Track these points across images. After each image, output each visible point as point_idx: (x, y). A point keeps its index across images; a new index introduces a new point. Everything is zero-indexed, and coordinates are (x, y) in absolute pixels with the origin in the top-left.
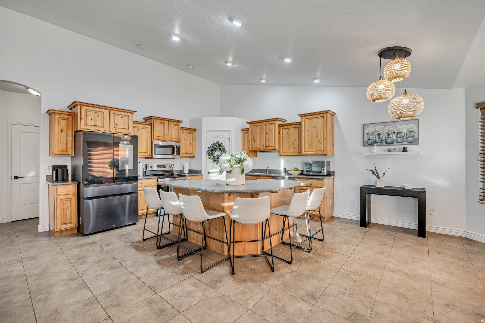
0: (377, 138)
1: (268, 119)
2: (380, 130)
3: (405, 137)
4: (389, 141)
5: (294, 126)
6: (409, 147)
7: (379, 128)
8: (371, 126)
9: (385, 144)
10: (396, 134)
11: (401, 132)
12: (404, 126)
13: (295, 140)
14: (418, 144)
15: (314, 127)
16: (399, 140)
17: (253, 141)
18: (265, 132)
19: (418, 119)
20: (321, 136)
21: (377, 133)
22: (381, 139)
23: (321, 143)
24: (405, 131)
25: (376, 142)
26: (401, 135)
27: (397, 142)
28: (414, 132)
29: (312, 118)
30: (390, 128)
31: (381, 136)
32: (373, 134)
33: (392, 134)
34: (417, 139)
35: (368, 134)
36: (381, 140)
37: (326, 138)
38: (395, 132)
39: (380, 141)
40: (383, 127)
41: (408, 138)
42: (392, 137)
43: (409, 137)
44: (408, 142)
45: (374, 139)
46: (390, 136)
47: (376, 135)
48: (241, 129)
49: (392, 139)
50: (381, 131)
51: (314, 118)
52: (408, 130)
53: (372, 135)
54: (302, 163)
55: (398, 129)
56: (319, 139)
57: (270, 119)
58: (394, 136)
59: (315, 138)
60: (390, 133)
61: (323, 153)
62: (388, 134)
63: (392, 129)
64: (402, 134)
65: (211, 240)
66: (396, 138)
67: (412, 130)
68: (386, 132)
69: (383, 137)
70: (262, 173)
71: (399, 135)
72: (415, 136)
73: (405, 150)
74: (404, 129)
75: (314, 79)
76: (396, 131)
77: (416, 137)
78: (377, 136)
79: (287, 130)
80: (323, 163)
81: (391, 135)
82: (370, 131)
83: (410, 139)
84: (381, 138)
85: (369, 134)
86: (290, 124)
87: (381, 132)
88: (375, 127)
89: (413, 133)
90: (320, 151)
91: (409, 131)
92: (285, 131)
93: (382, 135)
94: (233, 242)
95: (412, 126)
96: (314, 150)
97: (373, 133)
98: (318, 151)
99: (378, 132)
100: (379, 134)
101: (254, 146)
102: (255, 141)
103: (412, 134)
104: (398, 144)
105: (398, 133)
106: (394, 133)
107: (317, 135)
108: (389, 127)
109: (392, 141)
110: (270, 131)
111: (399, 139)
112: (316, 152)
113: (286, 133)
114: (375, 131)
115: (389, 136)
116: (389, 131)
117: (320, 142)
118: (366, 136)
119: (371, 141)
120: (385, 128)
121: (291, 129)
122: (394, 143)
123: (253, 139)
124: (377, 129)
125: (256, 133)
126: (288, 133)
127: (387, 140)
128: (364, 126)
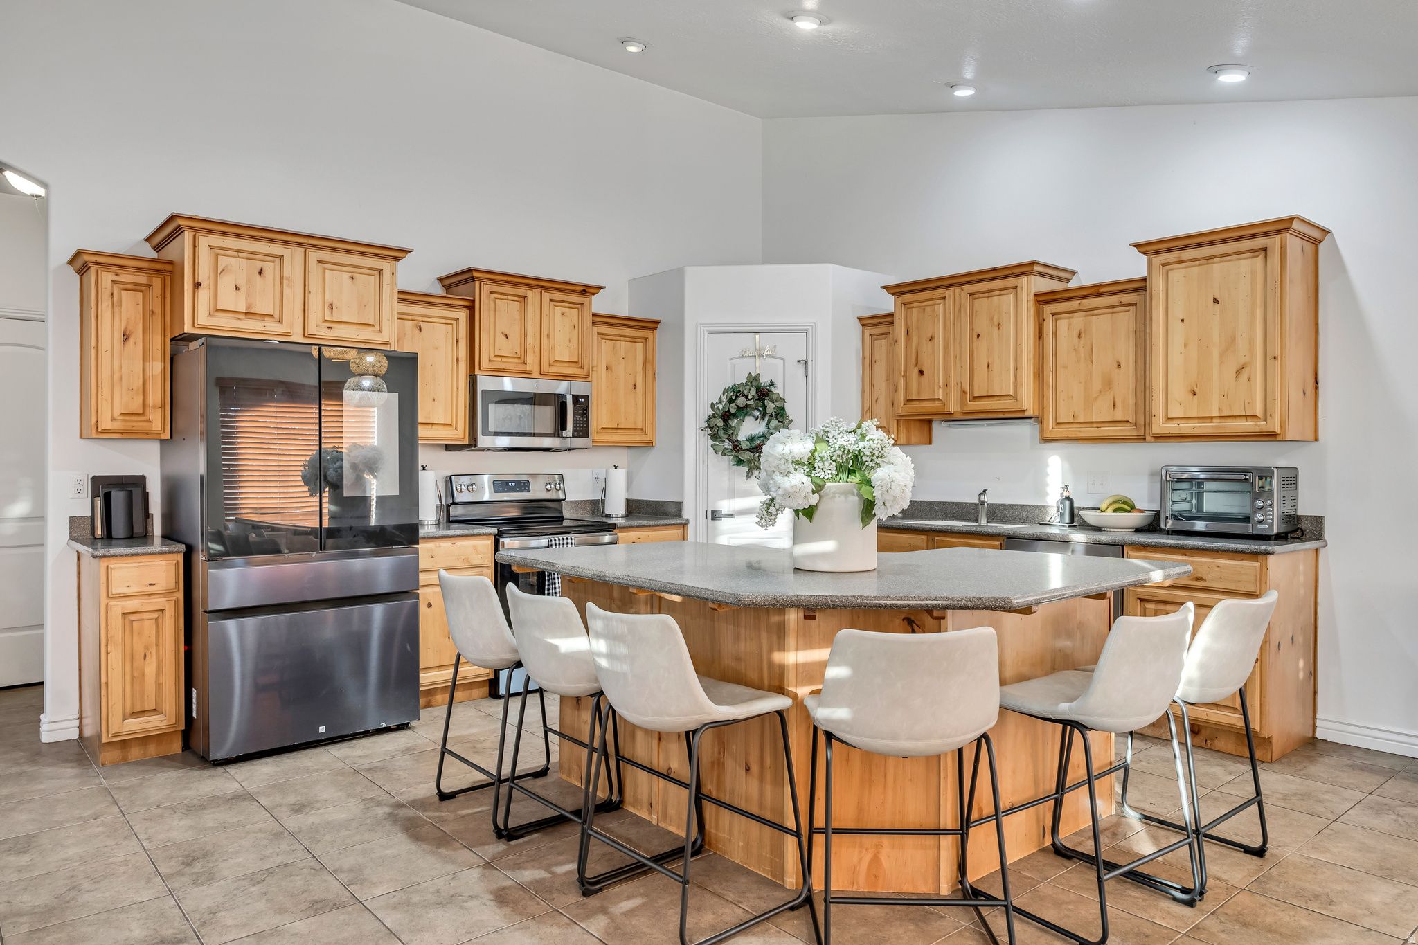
1: (987, 271)
5: (1113, 300)
13: (1119, 366)
15: (1216, 301)
17: (916, 371)
18: (972, 330)
20: (1251, 342)
23: (1249, 380)
29: (1207, 258)
37: (1278, 353)
48: (860, 319)
51: (1215, 257)
56: (1243, 360)
57: (995, 270)
59: (1221, 355)
61: (1262, 426)
65: (725, 814)
70: (957, 518)
75: (1216, 70)
79: (1078, 320)
80: (1261, 478)
86: (1092, 291)
90: (1246, 416)
92: (1070, 324)
94: (825, 831)
96: (1216, 414)
98: (1235, 417)
101: (919, 393)
102: (921, 373)
107: (1233, 340)
110: (996, 323)
112: (1223, 420)
113: (1076, 334)
117: (1245, 372)
121: (1100, 311)
123: (913, 363)
125: (929, 336)
126: (1082, 335)
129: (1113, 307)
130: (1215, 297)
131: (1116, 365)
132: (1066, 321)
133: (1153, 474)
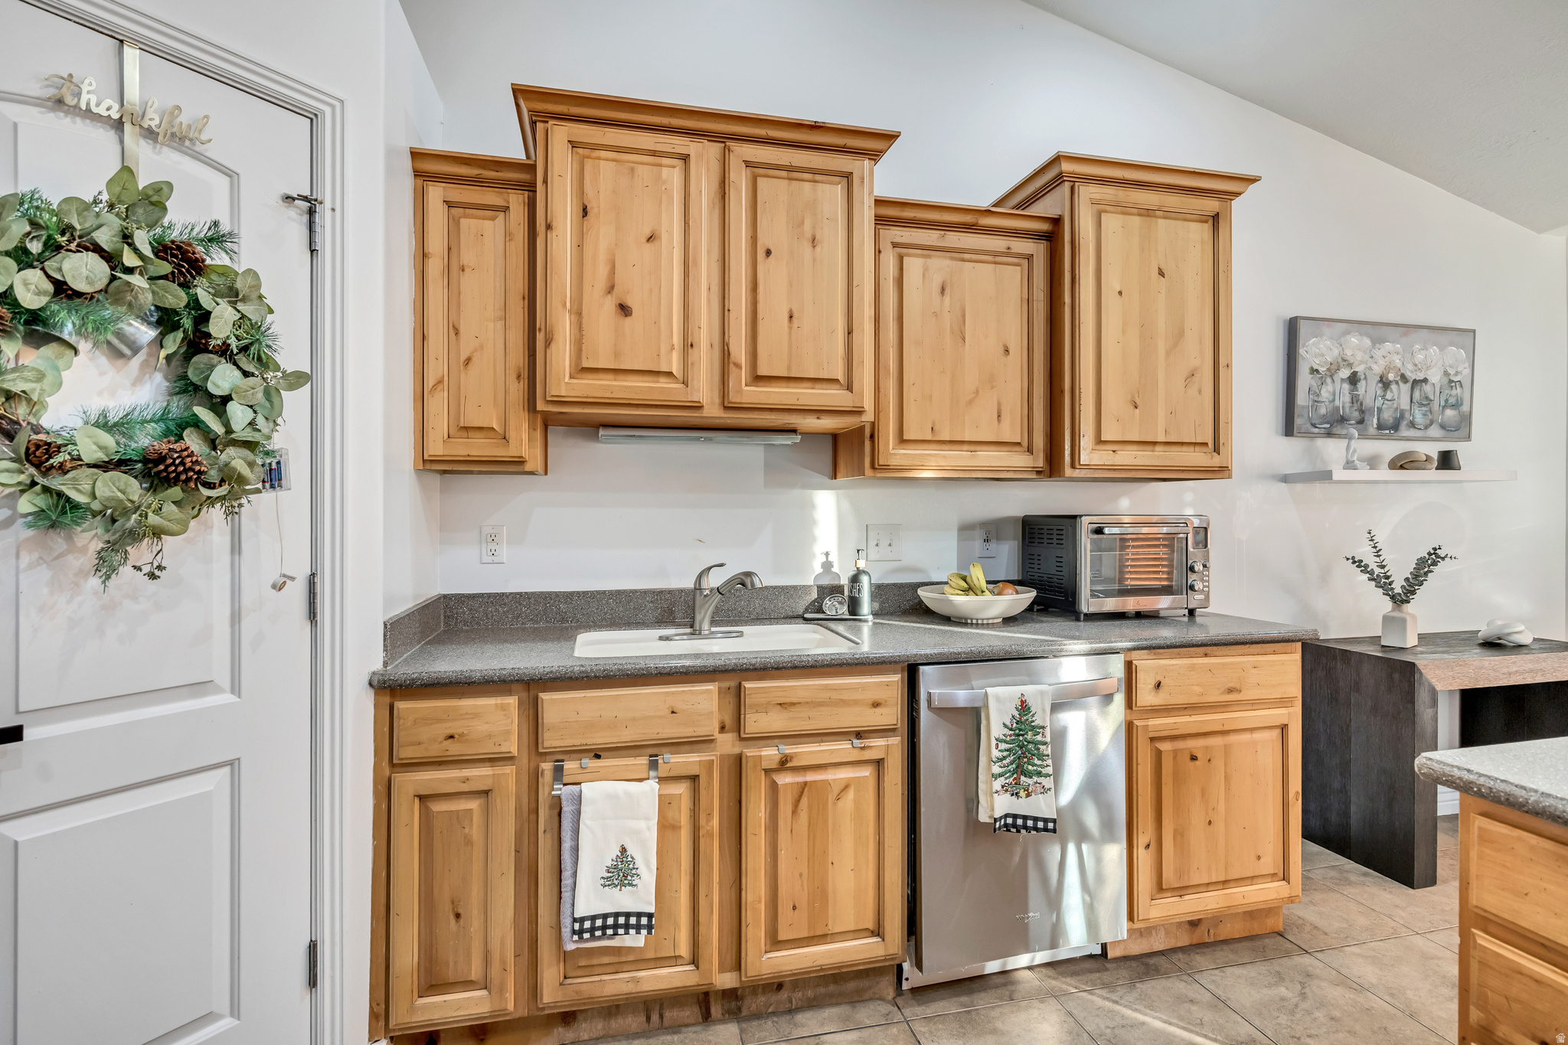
0: (1347, 398)
1: (798, 125)
2: (1359, 356)
3: (1436, 407)
4: (1388, 416)
5: (998, 243)
7: (1356, 350)
8: (1327, 330)
9: (1374, 430)
10: (1409, 385)
11: (1425, 380)
12: (1433, 353)
13: (1007, 351)
14: (1472, 437)
15: (1161, 273)
16: (1419, 418)
17: (610, 304)
18: (754, 239)
19: (1474, 331)
21: (1345, 373)
22: (1361, 404)
23: (1199, 392)
24: (1435, 377)
25: (1343, 420)
26: (1423, 395)
27: (1412, 425)
28: (1461, 386)
30: (1390, 356)
31: (1361, 386)
32: (1331, 376)
33: (1397, 383)
34: (1466, 420)
35: (1311, 372)
36: (1362, 411)
38: (1408, 374)
39: (1356, 414)
40: (1367, 342)
41: (1444, 407)
42: (1396, 397)
43: (1447, 404)
44: (1446, 426)
45: (1334, 400)
46: (1392, 392)
47: (1342, 380)
48: (416, 155)
49: (1397, 408)
50: (1361, 362)
52: (1446, 374)
53: (1329, 380)
54: (966, 529)
55: (1416, 365)
56: (1192, 364)
57: (816, 127)
58: (1401, 395)
59: (1168, 353)
60: (1391, 377)
61: (1211, 458)
62: (1385, 384)
63: (1397, 361)
64: (1427, 388)
66: (1409, 408)
67: (1457, 373)
68: (1378, 369)
69: (1368, 391)
71: (1417, 395)
72: (1461, 405)
73: (1446, 461)
74: (1436, 364)
76: (1411, 376)
77: (1465, 408)
78: (1346, 386)
79: (940, 265)
81: (1394, 387)
82: (1323, 355)
83: (1449, 412)
84: (1361, 397)
85: (1317, 371)
86: (968, 218)
87: (1360, 369)
88: (1342, 340)
89: (1459, 389)
90: (1195, 444)
91: (1445, 381)
92: (926, 270)
93: (1363, 382)
95: (1455, 356)
96: (1161, 438)
97: (1332, 372)
98: (1182, 444)
99: (1350, 365)
100: (1353, 380)
101: (617, 355)
102: (624, 309)
103: (1454, 392)
104: (1412, 433)
105: (1415, 382)
106: (1403, 378)
107: (1181, 333)
108: (1388, 348)
109: (1396, 418)
110: (809, 235)
111: (1417, 411)
113: (936, 288)
114: (1340, 360)
115: (1389, 396)
116: (1388, 369)
117: (1196, 379)
118: (1304, 381)
119: (1323, 411)
120: (1376, 353)
121: (974, 257)
122: (1405, 432)
123: (601, 283)
124: (1349, 353)
125: (647, 233)
126: (947, 291)
127: (1380, 410)
128: (1292, 328)
129: (995, 254)
130: (1161, 267)
131: (1001, 350)
132: (920, 261)
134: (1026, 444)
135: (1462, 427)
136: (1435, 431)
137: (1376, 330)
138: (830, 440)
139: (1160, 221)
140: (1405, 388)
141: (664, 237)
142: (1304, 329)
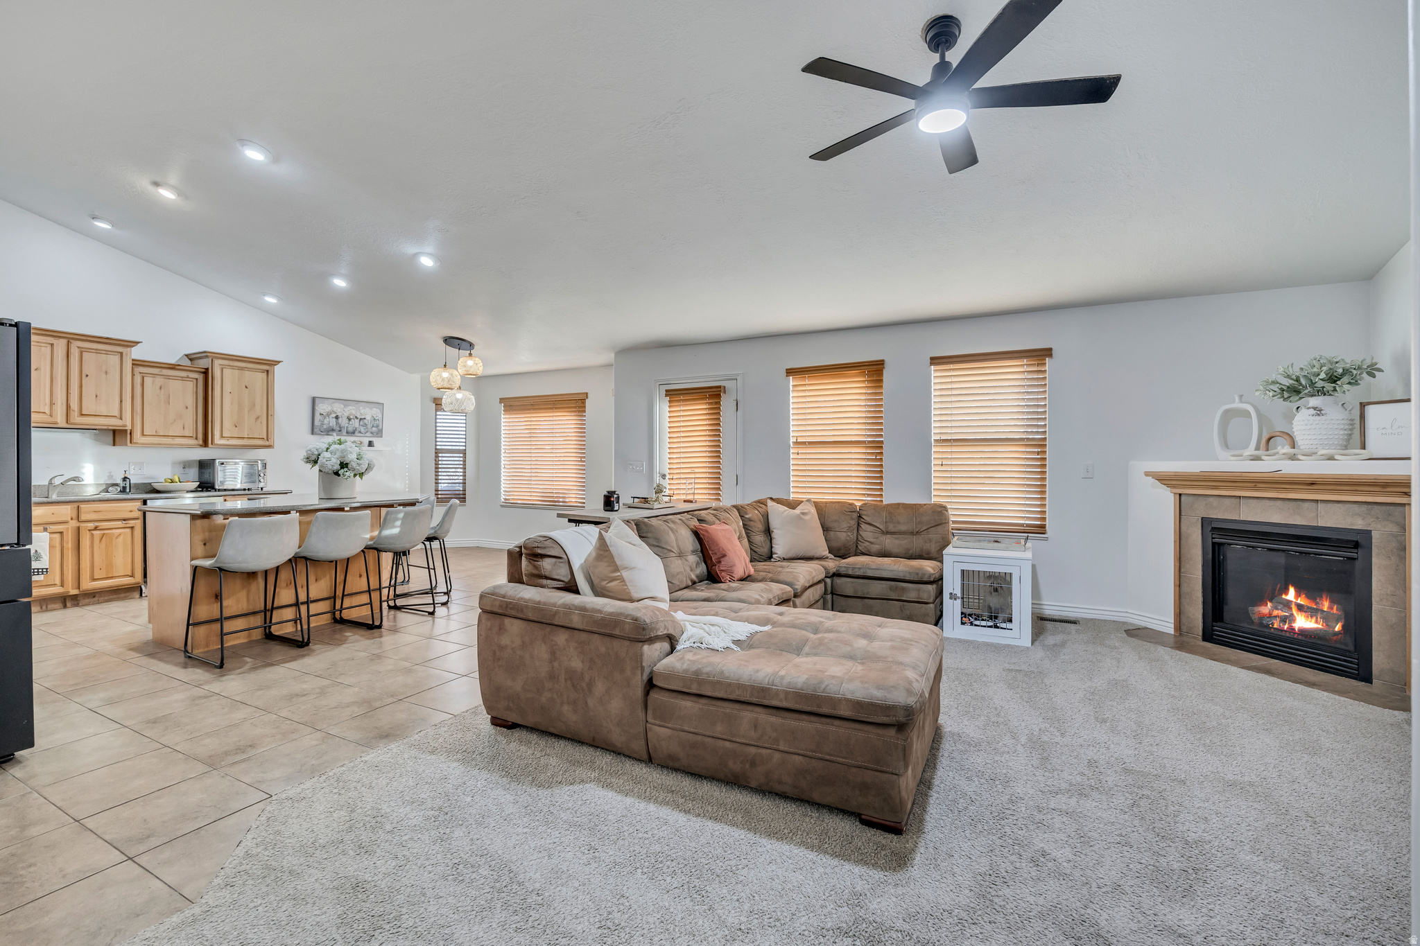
0: (335, 423)
2: (339, 410)
3: (369, 426)
4: (350, 429)
6: (375, 440)
7: (338, 408)
8: (327, 401)
9: (345, 434)
11: (365, 418)
12: (368, 410)
13: (187, 407)
14: (382, 437)
15: (246, 387)
16: (362, 430)
18: (81, 371)
19: (383, 404)
20: (262, 408)
21: (334, 415)
22: (340, 425)
23: (261, 423)
24: (368, 418)
25: (332, 430)
26: (364, 423)
27: (360, 432)
28: (379, 420)
30: (351, 410)
31: (340, 420)
33: (354, 419)
34: (381, 431)
35: (321, 414)
36: (340, 427)
38: (358, 416)
39: (338, 429)
40: (342, 406)
43: (373, 426)
44: (372, 433)
45: (330, 423)
47: (333, 417)
49: (354, 427)
50: (340, 412)
51: (247, 369)
52: (373, 416)
53: (328, 417)
55: (361, 413)
56: (258, 414)
58: (356, 423)
59: (249, 411)
60: (351, 417)
62: (350, 419)
63: (354, 412)
64: (365, 421)
66: (358, 427)
67: (377, 417)
68: (346, 415)
69: (343, 422)
71: (361, 423)
73: (371, 444)
74: (369, 413)
76: (359, 417)
77: (380, 427)
78: (334, 420)
81: (352, 420)
82: (325, 409)
83: (374, 429)
84: (340, 423)
85: (323, 414)
87: (339, 414)
88: (332, 405)
90: (259, 438)
92: (154, 381)
93: (341, 418)
95: (376, 411)
96: (246, 436)
97: (329, 415)
98: (253, 438)
99: (336, 413)
100: (337, 417)
103: (376, 422)
104: (360, 435)
105: (361, 419)
106: (356, 417)
107: (254, 405)
108: (350, 407)
110: (104, 370)
111: (361, 428)
112: (248, 439)
113: (158, 387)
114: (331, 411)
115: (351, 423)
116: (350, 415)
117: (259, 419)
118: (317, 417)
119: (325, 427)
120: (346, 409)
121: (175, 378)
122: (357, 434)
124: (335, 409)
126: (162, 388)
127: (347, 427)
128: (314, 400)
130: (246, 385)
131: (185, 407)
132: (151, 379)
133: (174, 463)
134: (195, 436)
135: (379, 433)
136: (368, 434)
137: (346, 402)
138: (112, 432)
139: (246, 372)
140: (357, 421)
141: (42, 369)
142: (317, 401)
